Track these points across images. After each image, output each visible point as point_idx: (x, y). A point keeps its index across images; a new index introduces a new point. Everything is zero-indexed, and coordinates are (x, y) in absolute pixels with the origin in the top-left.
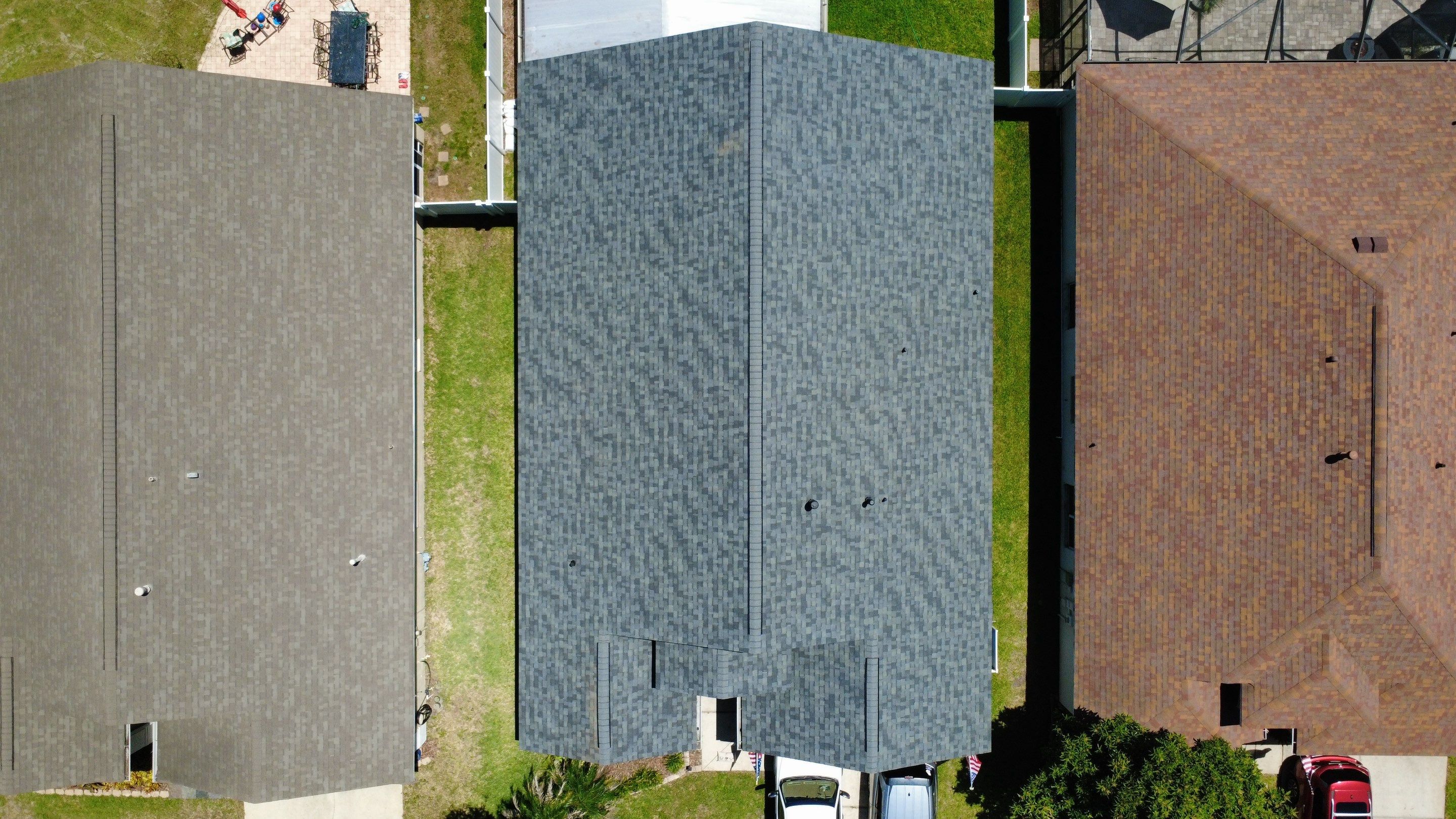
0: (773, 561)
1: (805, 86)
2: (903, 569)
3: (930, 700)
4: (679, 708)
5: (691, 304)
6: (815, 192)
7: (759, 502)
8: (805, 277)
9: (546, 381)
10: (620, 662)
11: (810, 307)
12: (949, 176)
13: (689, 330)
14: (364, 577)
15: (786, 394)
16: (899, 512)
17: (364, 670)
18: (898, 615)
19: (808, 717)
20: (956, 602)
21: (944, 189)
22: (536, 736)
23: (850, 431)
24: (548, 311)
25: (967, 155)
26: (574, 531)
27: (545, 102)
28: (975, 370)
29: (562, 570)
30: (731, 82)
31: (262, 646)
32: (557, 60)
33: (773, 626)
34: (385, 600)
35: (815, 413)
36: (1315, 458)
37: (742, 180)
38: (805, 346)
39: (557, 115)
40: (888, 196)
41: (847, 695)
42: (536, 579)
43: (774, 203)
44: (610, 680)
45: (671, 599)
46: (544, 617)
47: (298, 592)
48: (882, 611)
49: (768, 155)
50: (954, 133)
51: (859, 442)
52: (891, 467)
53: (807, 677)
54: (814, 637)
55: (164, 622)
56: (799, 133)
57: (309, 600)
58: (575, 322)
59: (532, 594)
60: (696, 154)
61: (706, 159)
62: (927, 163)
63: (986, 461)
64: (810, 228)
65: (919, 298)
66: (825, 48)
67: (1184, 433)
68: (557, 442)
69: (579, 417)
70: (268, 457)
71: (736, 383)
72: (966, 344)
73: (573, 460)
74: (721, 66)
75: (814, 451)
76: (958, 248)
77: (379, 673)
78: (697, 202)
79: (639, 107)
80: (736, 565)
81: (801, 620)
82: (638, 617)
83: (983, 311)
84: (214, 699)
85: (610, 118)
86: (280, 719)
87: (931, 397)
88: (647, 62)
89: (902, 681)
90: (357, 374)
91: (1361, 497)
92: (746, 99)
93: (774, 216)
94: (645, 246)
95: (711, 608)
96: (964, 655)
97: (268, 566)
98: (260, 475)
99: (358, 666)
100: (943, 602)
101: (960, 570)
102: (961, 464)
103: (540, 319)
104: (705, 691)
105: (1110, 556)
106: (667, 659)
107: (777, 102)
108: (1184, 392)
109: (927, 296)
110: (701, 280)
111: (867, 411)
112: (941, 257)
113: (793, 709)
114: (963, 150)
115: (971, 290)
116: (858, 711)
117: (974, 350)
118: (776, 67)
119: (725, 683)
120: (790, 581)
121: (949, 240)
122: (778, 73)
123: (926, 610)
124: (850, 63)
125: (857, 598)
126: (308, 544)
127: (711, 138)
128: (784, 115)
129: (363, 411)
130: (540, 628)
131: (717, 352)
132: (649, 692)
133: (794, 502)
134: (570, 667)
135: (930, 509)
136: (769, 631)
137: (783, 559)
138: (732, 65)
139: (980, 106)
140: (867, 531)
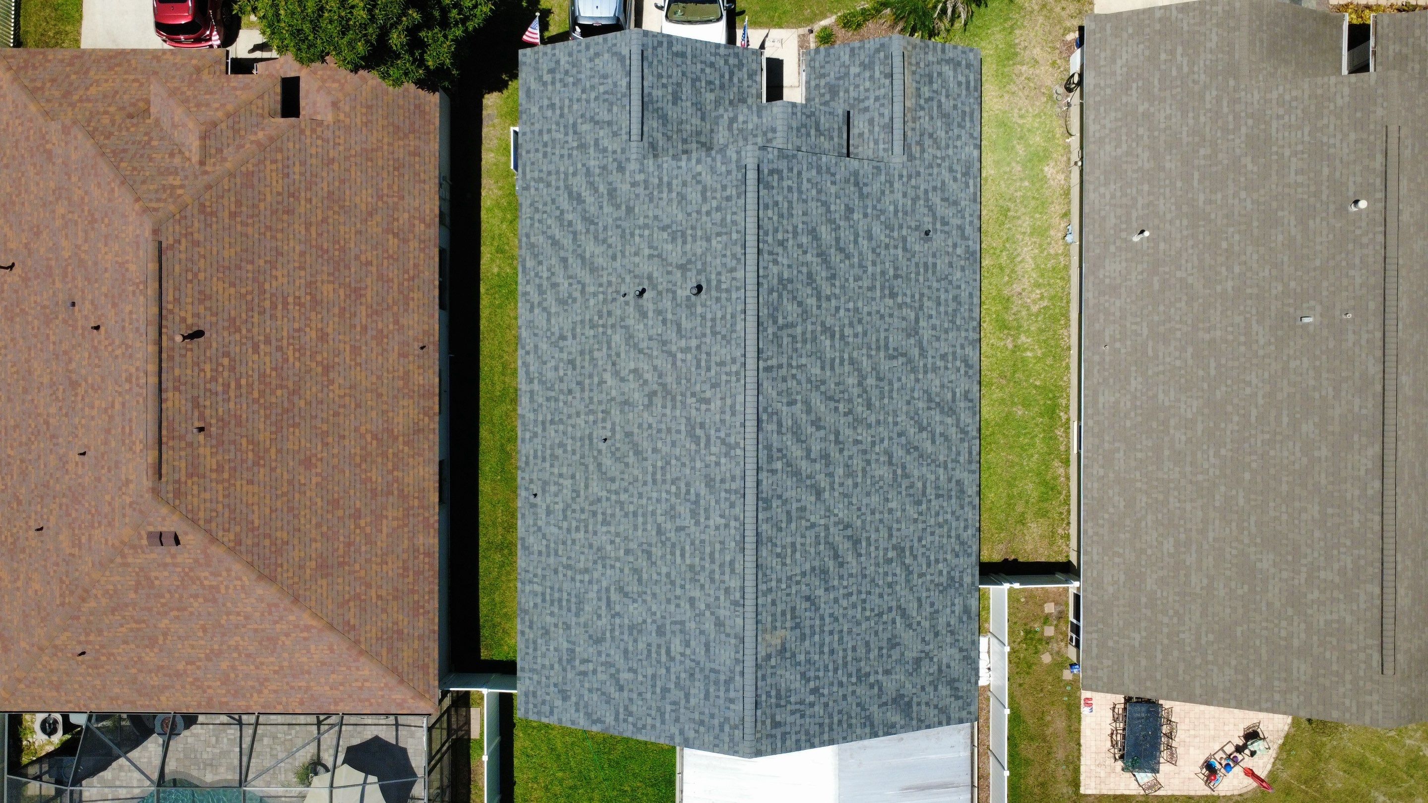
0: (735, 236)
1: (702, 696)
2: (605, 228)
3: (578, 100)
4: (823, 91)
5: (812, 486)
6: (692, 594)
7: (748, 294)
8: (702, 512)
9: (952, 412)
10: (882, 136)
11: (698, 483)
12: (561, 608)
13: (815, 461)
14: (1134, 219)
15: (721, 399)
16: (610, 283)
17: (1134, 127)
18: (610, 184)
19: (698, 84)
20: (554, 196)
21: (565, 596)
22: (964, 62)
23: (658, 362)
24: (950, 480)
25: (543, 628)
26: (926, 265)
27: (952, 683)
28: (536, 421)
29: (938, 226)
30: (773, 700)
31: (1238, 151)
32: (940, 724)
33: (734, 173)
34: (1113, 196)
35: (693, 381)
36: (214, 336)
37: (763, 606)
38: (702, 445)
39: (940, 670)
40: (621, 590)
41: (660, 105)
42: (963, 217)
43: (732, 584)
44: (892, 119)
45: (833, 199)
46: (955, 179)
47: (1201, 204)
48: (626, 187)
49: (739, 629)
50: (556, 650)
51: (649, 351)
52: (618, 327)
53: (699, 122)
54: (694, 161)
55: (1338, 174)
56: (708, 650)
57: (1190, 195)
58: (924, 469)
59: (967, 203)
60: (807, 631)
62: (582, 620)
63: (524, 333)
64: (697, 559)
65: (590, 490)
66: (682, 732)
67: (336, 360)
68: (942, 352)
69: (921, 376)
70: (1230, 337)
71: (770, 410)
72: (544, 446)
73: (926, 334)
74: (783, 716)
75: (694, 343)
76: (552, 539)
77: (1120, 124)
78: (807, 585)
79: (862, 677)
80: (771, 233)
81: (707, 178)
82: (865, 181)
83: (527, 478)
84: (1287, 97)
85: (889, 667)
86: (1220, 78)
87: (578, 395)
88: (854, 721)
89: (606, 119)
91: (171, 298)
92: (759, 683)
93: (733, 571)
94: (856, 542)
95: (795, 190)
96: (546, 145)
97: (1231, 230)
98: (1238, 319)
99: (1141, 131)
100: (566, 196)
101: (550, 227)
102: (548, 330)
103: (958, 471)
104: (799, 108)
105: (405, 241)
106: (836, 140)
107: (729, 682)
108: (337, 399)
109: (582, 493)
110: (803, 509)
111: (641, 381)
112: (569, 531)
113: (712, 91)
114: (547, 632)
115: (539, 498)
116: (650, 90)
117: (535, 440)
118: (731, 714)
119: (780, 116)
120: (717, 216)
121: (561, 547)
122: (729, 708)
123: (584, 187)
124: (658, 718)
125: (651, 200)
126: (1190, 251)
127: (793, 646)
128: (722, 668)
129: (1133, 382)
130: (959, 169)
131: (788, 439)
132: (853, 106)
133: (714, 293)
134: (931, 131)
135: (580, 287)
136: (738, 168)
137: (725, 237)
138: (773, 717)
139: (530, 675)
140: (641, 265)
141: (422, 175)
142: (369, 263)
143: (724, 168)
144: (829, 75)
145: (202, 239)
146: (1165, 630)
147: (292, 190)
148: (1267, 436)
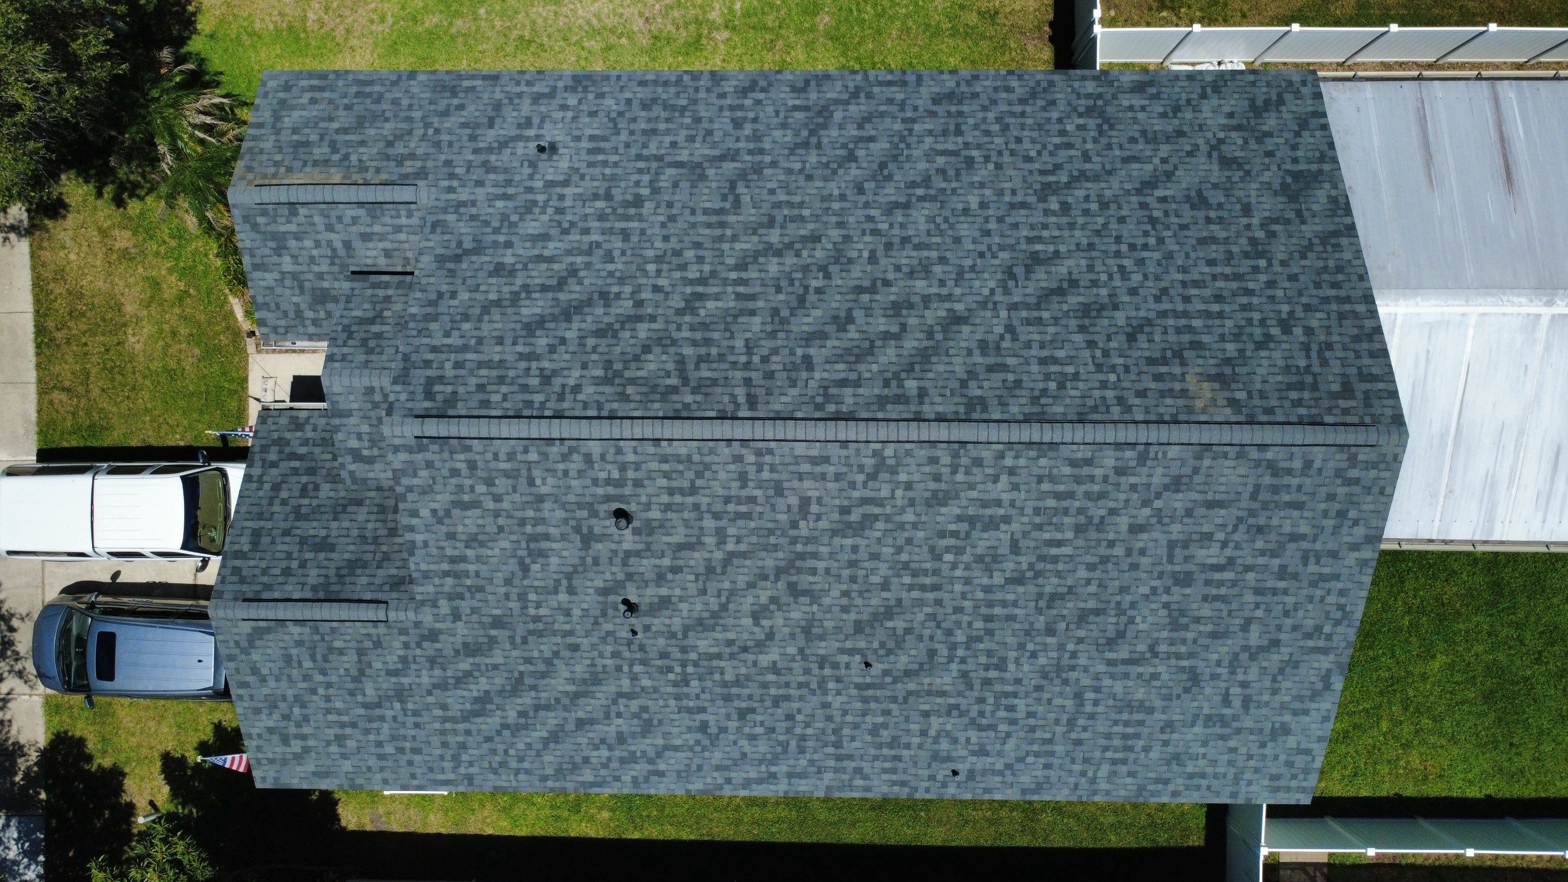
0: (533, 456)
1: (1296, 513)
2: (528, 661)
5: (945, 330)
6: (1124, 528)
7: (627, 434)
8: (988, 512)
9: (825, 111)
10: (388, 220)
11: (939, 519)
12: (1137, 736)
13: (904, 327)
15: (801, 479)
16: (615, 655)
18: (457, 652)
19: (303, 510)
21: (1118, 729)
22: (281, 95)
24: (933, 114)
25: (1168, 763)
26: (590, 152)
27: (1257, 110)
28: (836, 770)
29: (531, 133)
30: (1306, 395)
32: (1325, 127)
33: (429, 456)
35: (770, 525)
37: (1147, 412)
38: (877, 511)
39: (1239, 128)
40: (1111, 643)
41: (332, 572)
42: (520, 95)
43: (1111, 462)
44: (360, 204)
45: (478, 296)
46: (461, 107)
48: (461, 628)
49: (1188, 453)
50: (1205, 744)
52: (685, 643)
53: (365, 509)
54: (414, 521)
56: (1220, 504)
58: (915, 153)
59: (498, 89)
60: (1186, 338)
61: (1178, 354)
62: (1158, 703)
63: (697, 786)
64: (1067, 520)
65: (945, 688)
66: (1355, 547)
68: (729, 127)
69: (768, 159)
71: (819, 400)
72: (876, 758)
73: (701, 150)
74: (1331, 378)
75: (709, 523)
76: (1025, 747)
78: (1109, 339)
79: (1257, 250)
80: (527, 397)
81: (442, 500)
82: (453, 245)
83: (926, 784)
85: (1238, 207)
87: (796, 705)
88: (1331, 263)
89: (355, 658)
92: (1280, 418)
93: (1088, 462)
94: (1035, 260)
95: (461, 357)
100: (479, 720)
102: (691, 749)
103: (920, 102)
104: (336, 350)
106: (390, 292)
107: (1274, 469)
109: (952, 701)
110: (983, 346)
111: (772, 607)
112: (1013, 722)
113: (317, 488)
114: (1177, 757)
115: (959, 767)
116: (308, 588)
117: (867, 770)
118: (1331, 465)
119: (346, 381)
120: (502, 484)
121: (1038, 734)
122: (1320, 470)
123: (465, 693)
124: (1327, 585)
125: (480, 589)
127: (1212, 362)
128: (1251, 480)
130: (445, 102)
131: (868, 369)
132: (344, 266)
133: (628, 490)
134: (382, 144)
136: (421, 449)
138: (1334, 396)
139: (1243, 783)
140: (585, 606)
143: (424, 473)
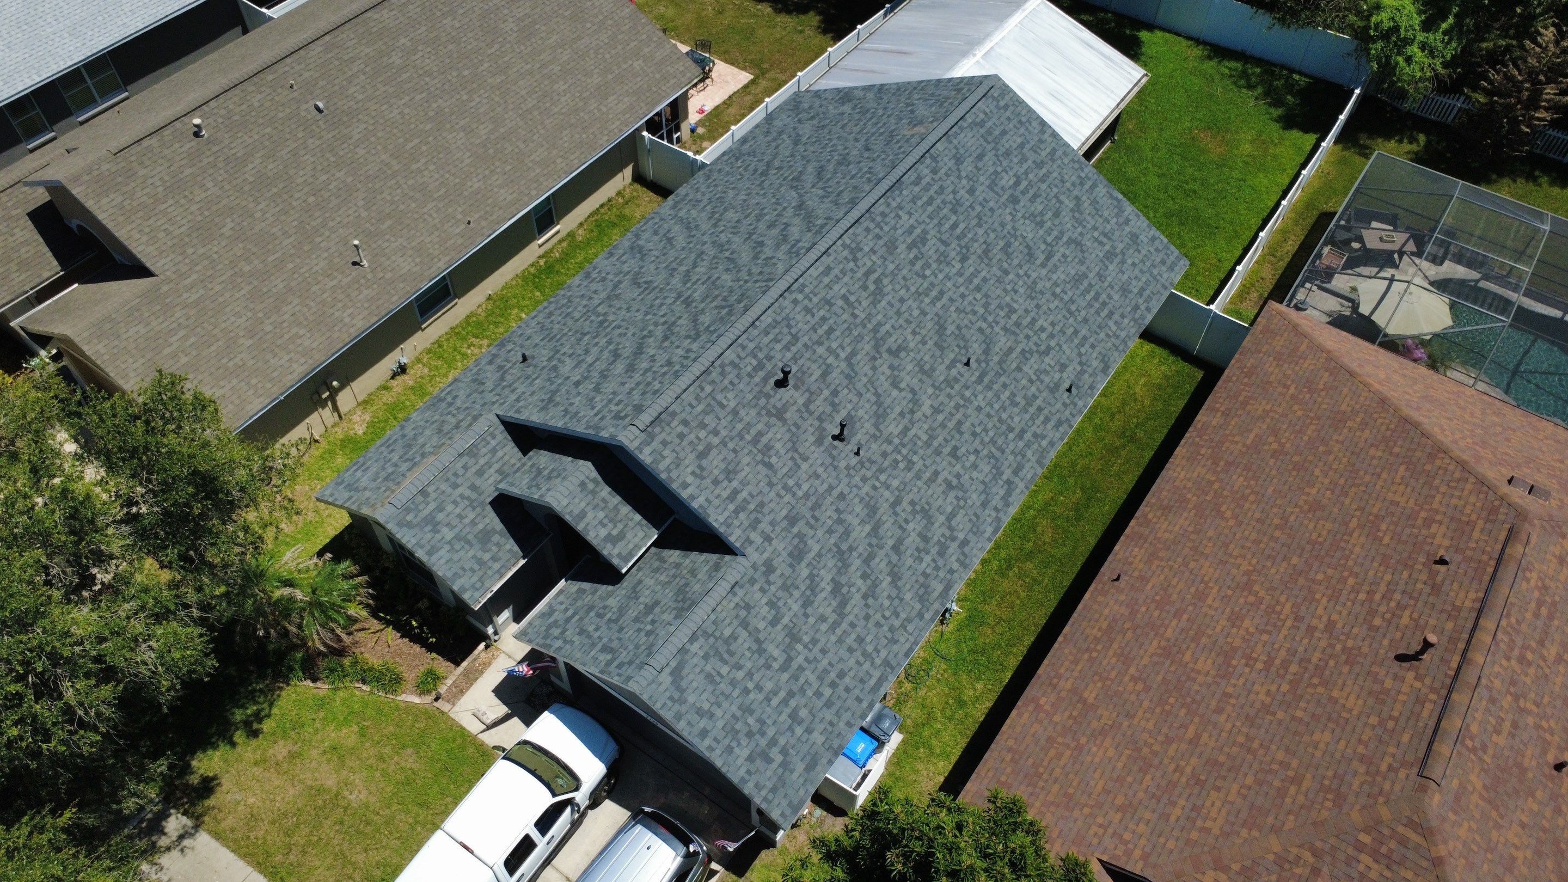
0: (708, 388)
2: (830, 532)
3: (759, 688)
4: (495, 549)
6: (967, 196)
7: (738, 333)
8: (914, 235)
11: (902, 256)
12: (1098, 294)
13: (784, 224)
14: (350, 278)
15: (831, 289)
16: (864, 479)
17: (268, 337)
18: (791, 565)
20: (863, 622)
21: (1088, 297)
22: (342, 487)
23: (867, 369)
25: (1126, 296)
26: (551, 340)
28: (1028, 446)
31: (223, 244)
33: (660, 437)
34: (345, 307)
35: (846, 326)
36: (1382, 651)
38: (876, 275)
39: (798, 115)
40: (1031, 255)
41: (674, 605)
43: (926, 171)
44: (461, 455)
45: (585, 393)
47: (292, 239)
48: (779, 545)
50: (1122, 272)
51: (869, 386)
52: (885, 436)
53: (647, 580)
54: (689, 491)
55: (183, 162)
56: (981, 155)
57: (292, 251)
58: (694, 216)
60: (886, 134)
61: (892, 136)
62: (1083, 268)
63: (989, 530)
64: (944, 212)
65: (1009, 344)
67: (1230, 592)
69: (636, 270)
70: (379, 147)
71: (793, 255)
72: (1033, 419)
75: (821, 350)
76: (1073, 345)
77: (277, 350)
78: (862, 157)
79: (864, 112)
80: (670, 373)
84: (145, 238)
86: (168, 301)
89: (745, 633)
90: (497, 164)
91: (1428, 706)
94: (796, 179)
96: (833, 685)
97: (295, 203)
98: (361, 152)
99: (269, 328)
100: (848, 608)
101: (889, 597)
102: (959, 507)
105: (1074, 691)
108: (1249, 556)
109: (1019, 350)
110: (823, 197)
111: (896, 373)
112: (1052, 336)
113: (605, 607)
114: (1124, 290)
115: (1066, 386)
116: (673, 622)
117: (1039, 432)
119: (565, 491)
120: (710, 421)
121: (1068, 332)
123: (823, 595)
125: (761, 505)
126: (338, 219)
127: (906, 127)
128: (978, 136)
129: (476, 186)
131: (795, 237)
132: (482, 504)
133: (769, 366)
135: (898, 509)
136: (652, 437)
137: (719, 397)
140: (819, 462)
141: (1008, 758)
142: (1134, 679)
143: (666, 452)
144: (474, 557)
145: (1355, 764)
146: (614, 52)
147: (1197, 789)
148: (427, 79)
